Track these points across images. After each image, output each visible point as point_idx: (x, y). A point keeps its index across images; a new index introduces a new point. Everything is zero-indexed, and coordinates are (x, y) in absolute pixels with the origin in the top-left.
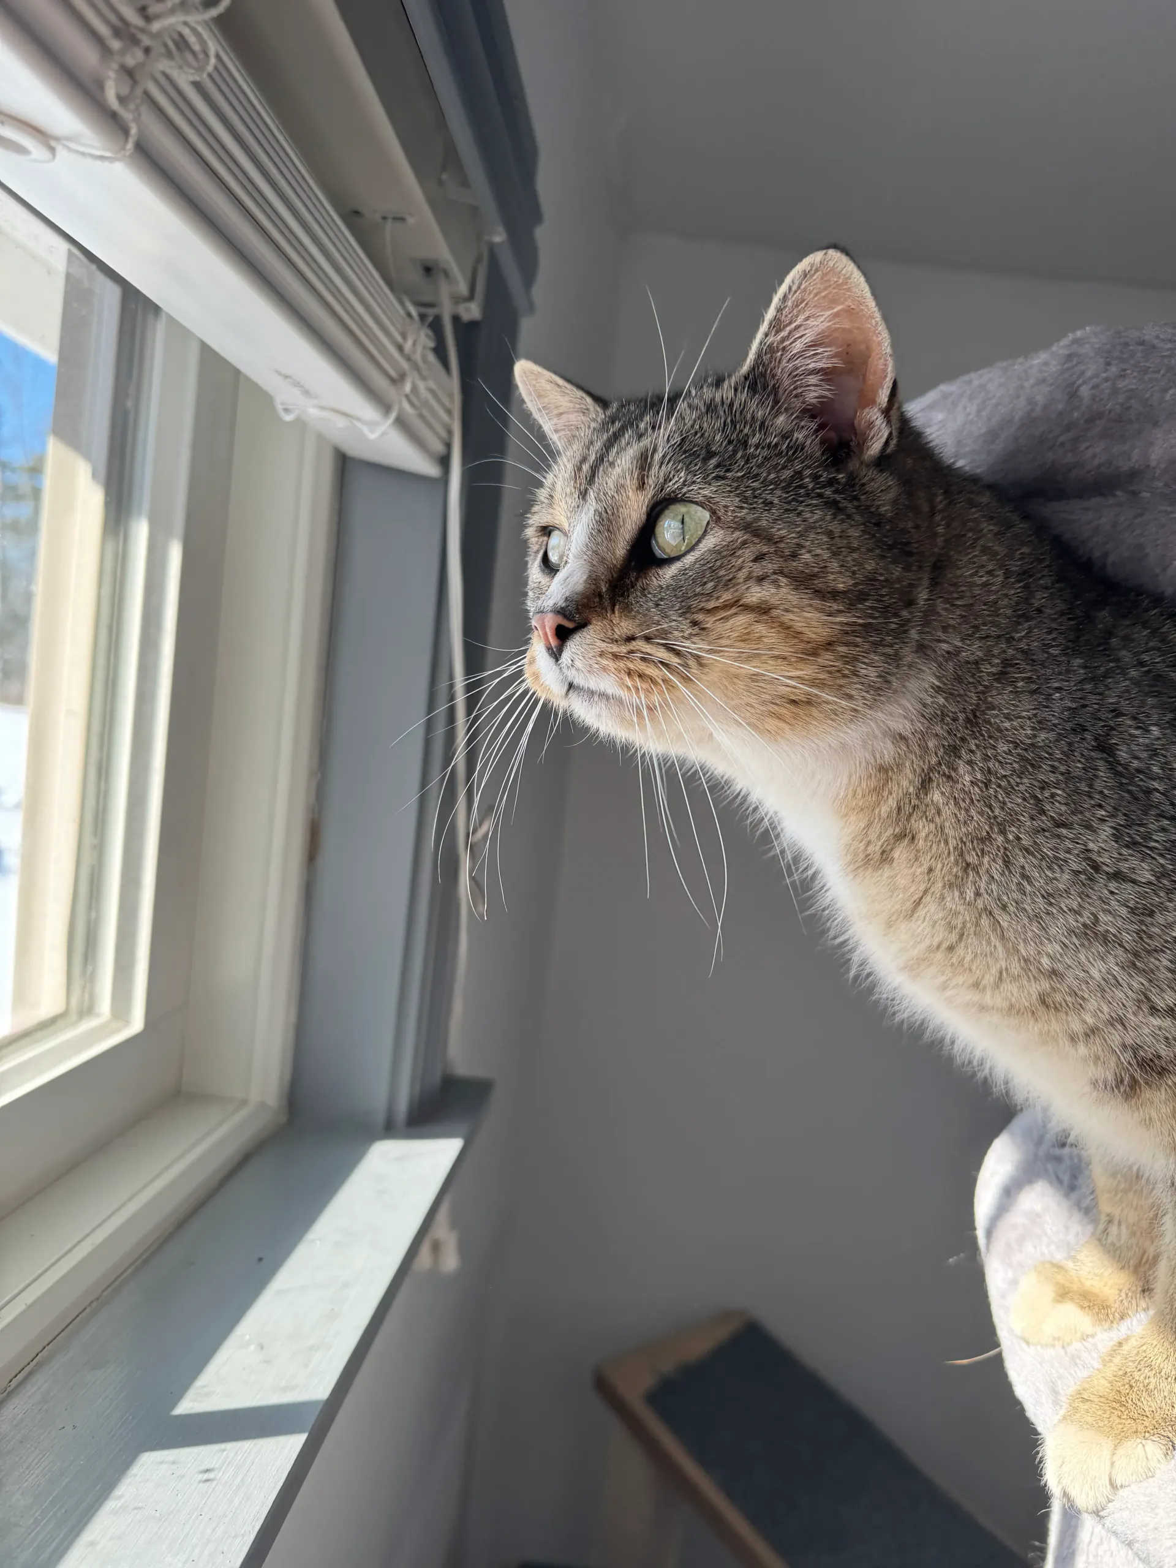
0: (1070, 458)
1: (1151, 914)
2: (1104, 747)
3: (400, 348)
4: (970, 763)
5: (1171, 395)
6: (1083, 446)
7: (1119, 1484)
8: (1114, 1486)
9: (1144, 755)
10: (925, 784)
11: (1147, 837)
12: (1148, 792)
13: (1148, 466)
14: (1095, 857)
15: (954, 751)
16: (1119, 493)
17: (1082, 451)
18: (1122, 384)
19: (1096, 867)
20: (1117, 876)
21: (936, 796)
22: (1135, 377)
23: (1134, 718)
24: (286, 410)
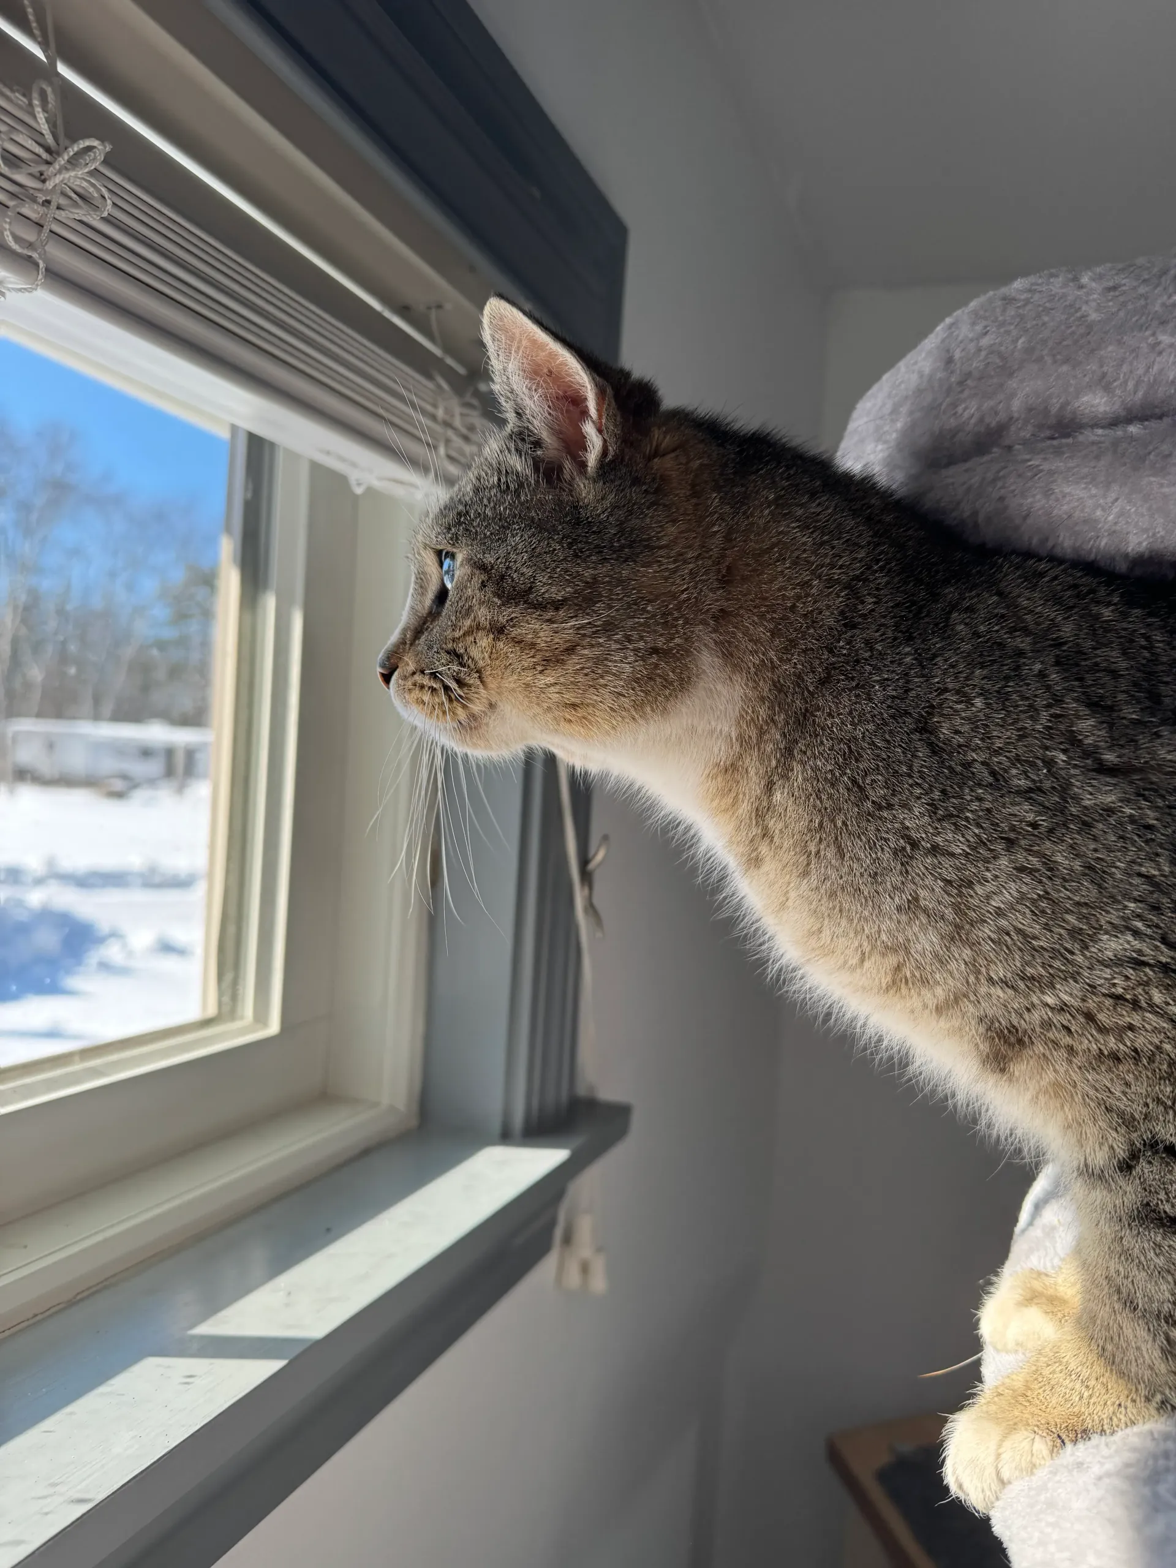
0: (953, 422)
1: (970, 884)
2: (925, 728)
3: (434, 418)
4: (801, 762)
5: (1022, 343)
6: (960, 409)
7: (1005, 1480)
8: (1003, 1483)
9: (966, 728)
10: (769, 787)
11: (961, 809)
12: (967, 765)
13: (1011, 418)
14: (913, 834)
15: (789, 752)
16: (995, 450)
17: (962, 414)
18: (985, 341)
19: (914, 845)
20: (935, 850)
21: (778, 796)
22: (994, 332)
23: (958, 692)
24: (359, 484)
